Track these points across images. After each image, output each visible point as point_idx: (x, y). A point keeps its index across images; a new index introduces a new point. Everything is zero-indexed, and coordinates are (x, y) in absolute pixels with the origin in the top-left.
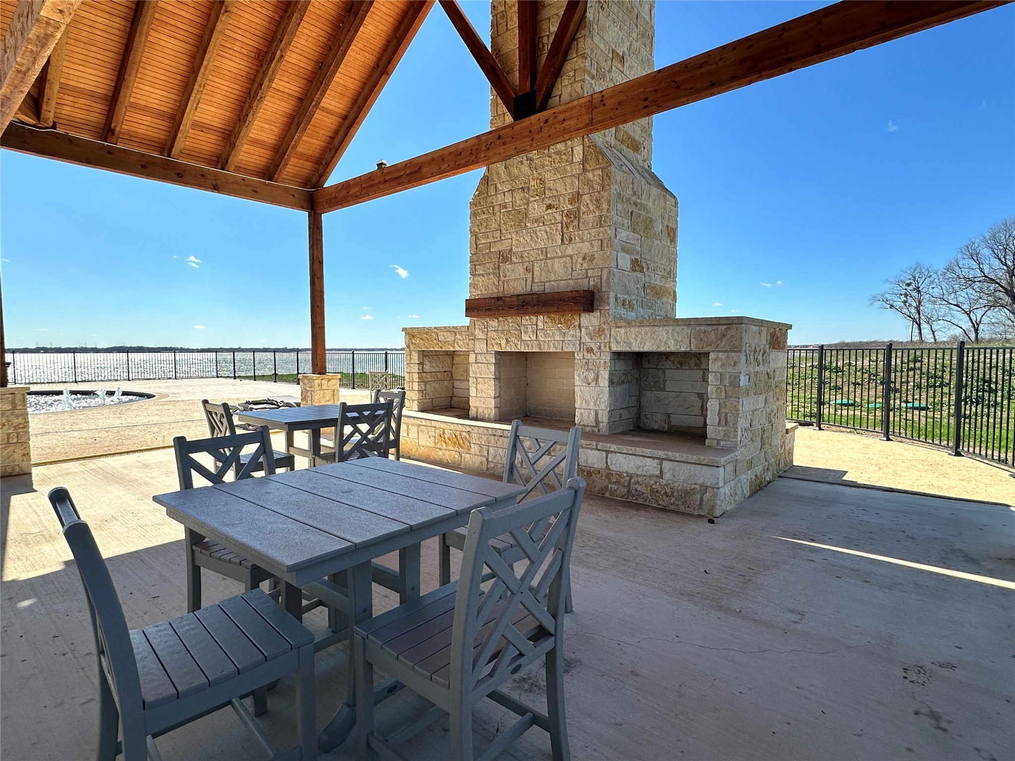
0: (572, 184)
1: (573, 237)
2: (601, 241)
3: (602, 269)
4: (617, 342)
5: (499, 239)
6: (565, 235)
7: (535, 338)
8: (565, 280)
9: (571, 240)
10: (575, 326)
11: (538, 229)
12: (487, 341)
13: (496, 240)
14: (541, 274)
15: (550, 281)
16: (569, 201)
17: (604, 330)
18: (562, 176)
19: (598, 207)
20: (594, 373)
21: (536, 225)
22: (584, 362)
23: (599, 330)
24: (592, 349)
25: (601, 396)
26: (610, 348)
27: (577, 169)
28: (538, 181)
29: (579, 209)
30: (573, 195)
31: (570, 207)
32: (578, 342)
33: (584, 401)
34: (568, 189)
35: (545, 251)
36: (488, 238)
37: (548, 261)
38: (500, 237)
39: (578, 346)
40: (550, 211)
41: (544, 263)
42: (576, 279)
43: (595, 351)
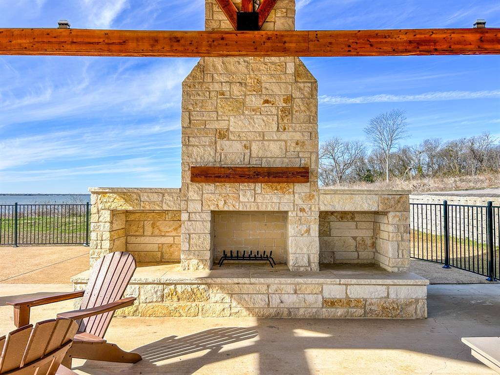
0: (287, 88)
1: (287, 128)
2: (311, 133)
3: (311, 153)
4: (325, 205)
5: (216, 119)
6: (280, 125)
7: (253, 200)
8: (280, 158)
9: (285, 129)
10: (289, 192)
11: (255, 116)
12: (202, 201)
13: (212, 119)
14: (259, 152)
15: (267, 157)
16: (284, 100)
17: (314, 195)
18: (277, 81)
19: (308, 109)
20: (306, 227)
21: (254, 113)
22: (297, 219)
23: (310, 196)
24: (304, 209)
25: (313, 243)
26: (319, 208)
27: (291, 79)
28: (256, 81)
29: (292, 107)
30: (288, 97)
31: (285, 105)
32: (292, 204)
33: (298, 248)
34: (282, 92)
35: (262, 134)
36: (204, 116)
37: (265, 142)
38: (217, 118)
39: (292, 207)
40: (266, 105)
41: (262, 144)
42: (290, 158)
43: (306, 210)
